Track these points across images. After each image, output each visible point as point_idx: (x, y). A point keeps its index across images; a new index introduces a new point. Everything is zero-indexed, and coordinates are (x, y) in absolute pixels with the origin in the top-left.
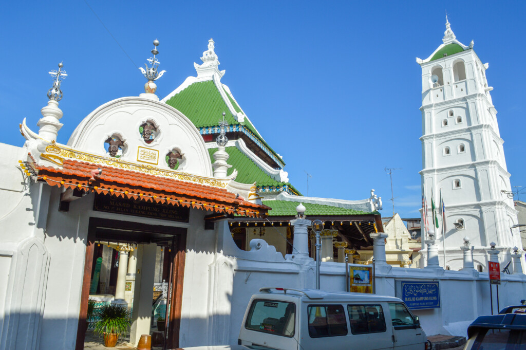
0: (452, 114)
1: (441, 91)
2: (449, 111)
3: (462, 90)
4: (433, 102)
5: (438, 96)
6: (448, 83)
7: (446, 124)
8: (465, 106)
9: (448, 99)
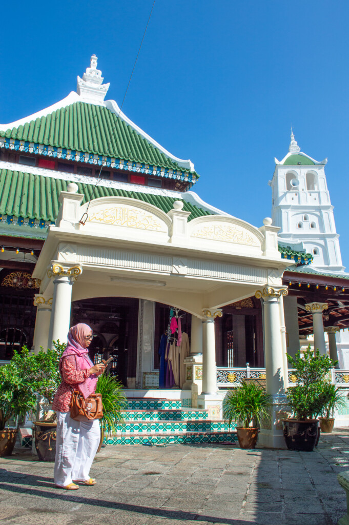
0: (305, 219)
1: (296, 195)
2: (304, 215)
3: (315, 199)
4: (288, 203)
5: (293, 199)
6: (303, 190)
7: (300, 226)
8: (319, 214)
9: (303, 204)
